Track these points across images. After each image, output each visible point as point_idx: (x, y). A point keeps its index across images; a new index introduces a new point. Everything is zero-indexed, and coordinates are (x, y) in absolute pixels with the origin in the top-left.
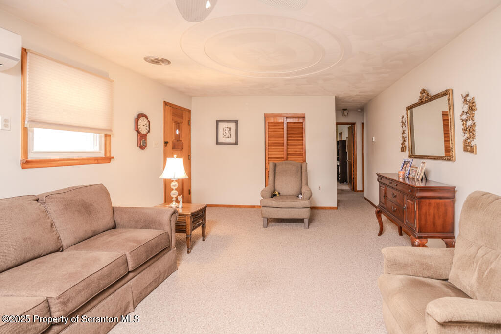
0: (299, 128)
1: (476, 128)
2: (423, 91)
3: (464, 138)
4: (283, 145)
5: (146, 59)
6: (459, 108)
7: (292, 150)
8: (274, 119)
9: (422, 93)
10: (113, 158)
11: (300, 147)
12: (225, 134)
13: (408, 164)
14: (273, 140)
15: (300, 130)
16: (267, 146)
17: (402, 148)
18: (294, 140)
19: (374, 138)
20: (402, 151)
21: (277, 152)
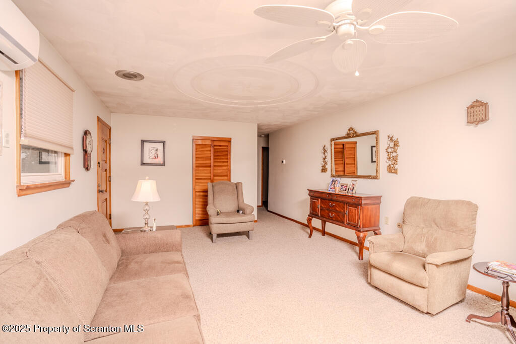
0: (225, 151)
1: (398, 158)
2: (351, 129)
3: (388, 164)
4: (210, 166)
5: (117, 73)
6: (384, 144)
7: (218, 171)
8: (202, 142)
9: (349, 130)
10: (74, 181)
11: (226, 168)
12: (151, 154)
13: (336, 182)
14: (201, 162)
15: (226, 153)
16: (194, 167)
17: (322, 169)
18: (220, 162)
19: (284, 161)
20: (322, 172)
21: (204, 173)
